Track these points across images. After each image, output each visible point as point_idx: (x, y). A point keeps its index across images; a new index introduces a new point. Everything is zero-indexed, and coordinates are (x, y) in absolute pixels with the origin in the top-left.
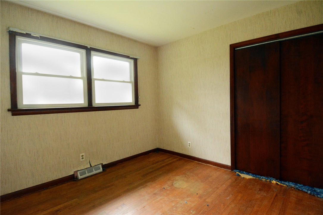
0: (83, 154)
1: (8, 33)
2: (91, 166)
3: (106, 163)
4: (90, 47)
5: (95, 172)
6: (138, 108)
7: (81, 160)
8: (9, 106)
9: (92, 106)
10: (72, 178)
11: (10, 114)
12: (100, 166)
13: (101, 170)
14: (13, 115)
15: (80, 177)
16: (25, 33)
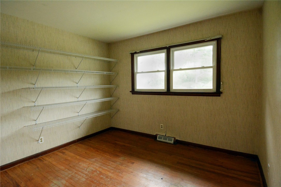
0: (162, 125)
1: (130, 55)
2: (165, 136)
3: (179, 139)
4: (169, 46)
5: (167, 141)
6: (220, 96)
7: (161, 128)
8: (131, 90)
9: (170, 91)
10: (154, 137)
11: (131, 93)
12: (173, 139)
13: (172, 142)
14: (132, 94)
15: (158, 139)
16: (134, 52)
